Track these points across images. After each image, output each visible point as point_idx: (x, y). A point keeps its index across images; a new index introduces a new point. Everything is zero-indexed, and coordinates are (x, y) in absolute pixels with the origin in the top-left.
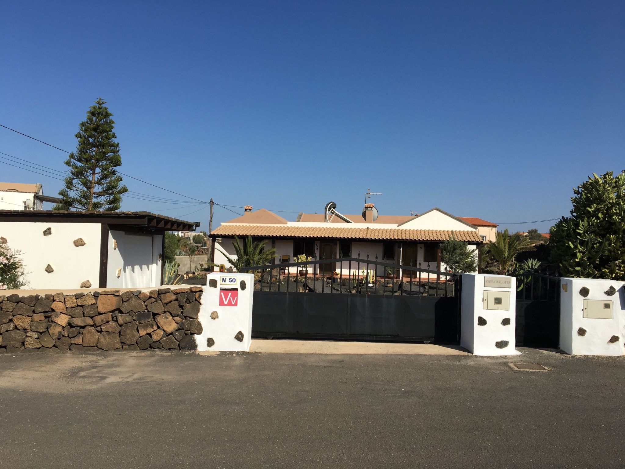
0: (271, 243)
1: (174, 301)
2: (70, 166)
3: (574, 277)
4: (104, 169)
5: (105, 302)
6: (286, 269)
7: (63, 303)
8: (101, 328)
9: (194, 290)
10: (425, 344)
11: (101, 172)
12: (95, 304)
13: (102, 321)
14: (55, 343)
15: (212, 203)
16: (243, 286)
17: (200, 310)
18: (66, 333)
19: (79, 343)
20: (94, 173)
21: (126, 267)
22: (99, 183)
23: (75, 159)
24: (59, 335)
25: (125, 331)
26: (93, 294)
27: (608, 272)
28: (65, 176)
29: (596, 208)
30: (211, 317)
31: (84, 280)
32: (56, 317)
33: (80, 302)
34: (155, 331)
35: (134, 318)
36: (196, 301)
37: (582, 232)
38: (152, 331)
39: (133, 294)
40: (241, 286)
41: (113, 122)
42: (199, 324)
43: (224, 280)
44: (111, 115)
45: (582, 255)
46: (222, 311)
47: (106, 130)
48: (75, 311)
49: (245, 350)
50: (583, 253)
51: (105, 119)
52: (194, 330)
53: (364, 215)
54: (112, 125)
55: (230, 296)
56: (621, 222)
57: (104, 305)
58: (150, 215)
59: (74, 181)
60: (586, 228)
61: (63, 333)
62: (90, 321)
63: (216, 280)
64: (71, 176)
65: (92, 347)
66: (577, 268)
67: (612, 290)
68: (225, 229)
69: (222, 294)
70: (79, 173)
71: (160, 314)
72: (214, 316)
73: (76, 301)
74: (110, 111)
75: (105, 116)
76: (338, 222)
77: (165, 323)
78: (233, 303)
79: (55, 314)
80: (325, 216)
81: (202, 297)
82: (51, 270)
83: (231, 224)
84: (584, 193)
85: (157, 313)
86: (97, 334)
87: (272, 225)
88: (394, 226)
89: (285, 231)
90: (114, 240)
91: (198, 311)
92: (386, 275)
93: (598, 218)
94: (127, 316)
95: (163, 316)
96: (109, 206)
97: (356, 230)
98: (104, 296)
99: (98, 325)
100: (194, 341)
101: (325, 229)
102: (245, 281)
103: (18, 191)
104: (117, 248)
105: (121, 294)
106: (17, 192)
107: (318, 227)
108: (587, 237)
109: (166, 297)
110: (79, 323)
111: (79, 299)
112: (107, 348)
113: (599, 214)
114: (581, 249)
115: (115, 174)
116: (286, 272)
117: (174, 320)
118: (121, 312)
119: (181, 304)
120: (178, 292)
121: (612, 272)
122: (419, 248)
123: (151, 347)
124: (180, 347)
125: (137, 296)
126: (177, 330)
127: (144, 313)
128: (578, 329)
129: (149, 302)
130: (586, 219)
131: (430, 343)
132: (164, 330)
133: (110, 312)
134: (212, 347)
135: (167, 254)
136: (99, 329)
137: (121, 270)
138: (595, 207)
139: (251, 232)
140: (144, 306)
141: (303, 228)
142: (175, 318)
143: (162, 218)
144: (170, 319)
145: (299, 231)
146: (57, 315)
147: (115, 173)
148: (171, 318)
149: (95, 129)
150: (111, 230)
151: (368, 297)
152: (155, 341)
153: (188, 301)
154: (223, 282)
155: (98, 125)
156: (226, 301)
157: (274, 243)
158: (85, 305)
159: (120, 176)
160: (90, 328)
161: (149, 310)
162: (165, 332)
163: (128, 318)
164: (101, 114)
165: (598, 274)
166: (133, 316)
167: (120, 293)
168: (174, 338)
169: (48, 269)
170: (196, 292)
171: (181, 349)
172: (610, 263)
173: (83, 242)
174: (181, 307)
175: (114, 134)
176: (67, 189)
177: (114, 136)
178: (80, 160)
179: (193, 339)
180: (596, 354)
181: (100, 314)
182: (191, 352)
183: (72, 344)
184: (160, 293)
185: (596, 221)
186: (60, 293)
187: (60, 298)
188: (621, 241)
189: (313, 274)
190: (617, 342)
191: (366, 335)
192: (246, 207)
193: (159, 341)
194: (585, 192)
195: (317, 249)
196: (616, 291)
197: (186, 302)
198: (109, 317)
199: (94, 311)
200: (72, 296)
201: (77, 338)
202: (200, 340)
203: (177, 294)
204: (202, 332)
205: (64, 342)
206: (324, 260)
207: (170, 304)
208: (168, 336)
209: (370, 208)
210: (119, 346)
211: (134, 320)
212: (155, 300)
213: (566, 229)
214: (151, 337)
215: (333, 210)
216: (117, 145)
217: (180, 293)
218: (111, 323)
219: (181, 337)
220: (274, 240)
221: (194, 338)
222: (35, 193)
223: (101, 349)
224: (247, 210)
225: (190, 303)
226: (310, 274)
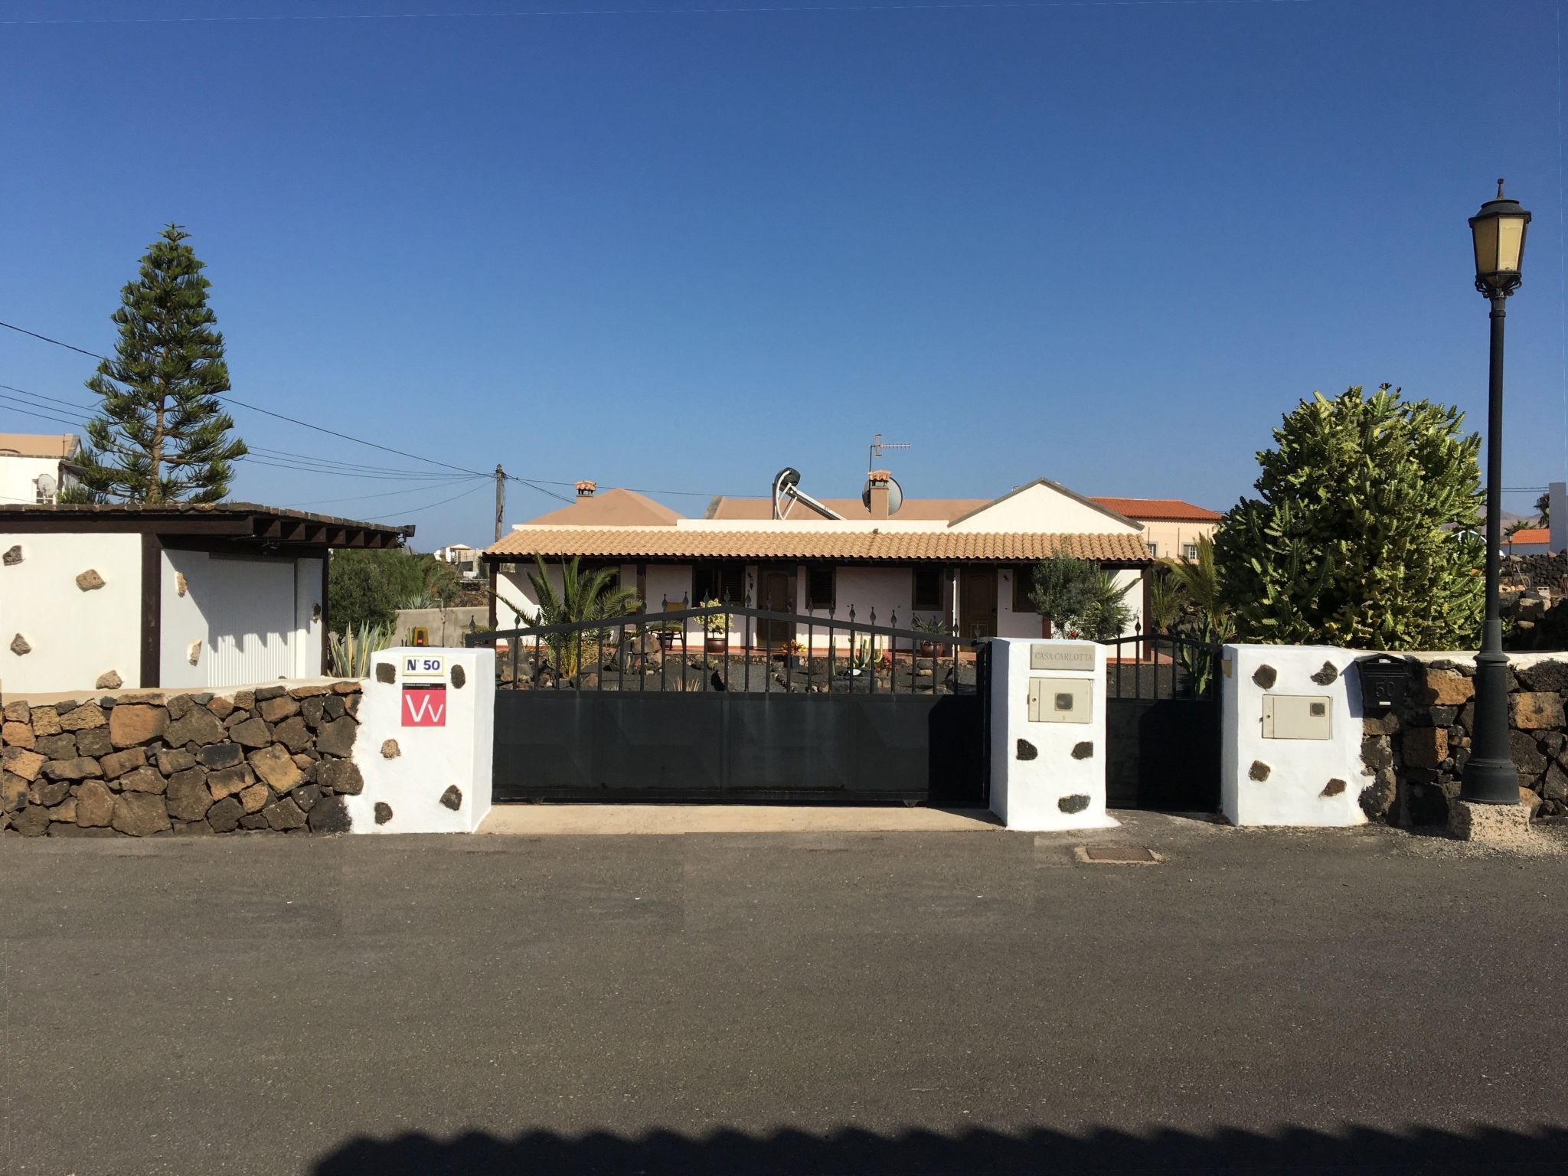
0: (636, 573)
1: (295, 715)
2: (100, 392)
3: (1262, 643)
4: (184, 398)
5: (128, 722)
6: (675, 636)
7: (26, 724)
8: (120, 784)
9: (340, 690)
10: (906, 807)
11: (177, 406)
12: (105, 726)
13: (122, 766)
14: (13, 820)
15: (501, 475)
16: (458, 677)
17: (357, 738)
18: (37, 796)
19: (69, 820)
20: (160, 409)
21: (220, 639)
22: (175, 432)
23: (112, 375)
24: (20, 802)
25: (178, 790)
26: (99, 704)
27: (1338, 629)
28: (92, 415)
29: (1310, 476)
30: (382, 752)
31: (105, 671)
32: (10, 758)
33: (67, 722)
34: (248, 787)
35: (199, 758)
36: (347, 717)
37: (1279, 534)
38: (243, 789)
39: (194, 701)
40: (453, 678)
41: (206, 284)
42: (355, 770)
43: (412, 665)
44: (200, 265)
45: (1279, 589)
46: (406, 737)
47: (188, 303)
48: (55, 743)
49: (466, 830)
50: (1282, 584)
51: (187, 276)
52: (342, 783)
53: (867, 499)
54: (204, 290)
55: (428, 704)
56: (1363, 509)
57: (127, 730)
58: (261, 512)
59: (112, 429)
60: (1288, 525)
61: (29, 797)
62: (93, 768)
63: (391, 665)
64: (104, 417)
65: (101, 827)
66: (1266, 621)
67: (1329, 672)
68: (521, 541)
69: (408, 697)
70: (123, 410)
71: (260, 749)
72: (390, 751)
73: (58, 719)
74: (197, 256)
75: (186, 267)
76: (807, 518)
77: (273, 769)
78: (435, 720)
79: (8, 751)
80: (775, 504)
81: (360, 706)
82: (24, 648)
83: (538, 528)
84: (1287, 440)
85: (252, 744)
86: (110, 798)
87: (639, 529)
88: (939, 527)
89: (670, 542)
90: (176, 574)
91: (351, 738)
92: (918, 647)
93: (1317, 499)
94: (181, 753)
95: (267, 753)
96: (201, 491)
97: (846, 538)
98: (127, 708)
99: (112, 776)
100: (343, 810)
101: (768, 536)
102: (462, 665)
103: (20, 455)
104: (187, 593)
105: (165, 702)
106: (18, 456)
107: (752, 531)
108: (1289, 546)
109: (273, 707)
110: (67, 772)
111: (66, 715)
112: (135, 829)
113: (1320, 490)
114: (1275, 574)
115: (216, 412)
116: (677, 643)
117: (295, 762)
118: (167, 745)
119: (311, 724)
120: (302, 696)
121: (1346, 628)
122: (1001, 580)
123: (240, 826)
124: (311, 827)
125: (205, 705)
126: (301, 786)
127: (221, 746)
128: (1250, 765)
129: (234, 721)
130: (1287, 504)
131: (919, 805)
132: (271, 786)
133: (141, 744)
134: (387, 823)
135: (376, 603)
136: (115, 784)
137: (200, 645)
138: (1307, 475)
139: (585, 546)
140: (220, 729)
141: (714, 535)
142: (297, 757)
143: (298, 518)
144: (283, 760)
145: (705, 543)
146: (14, 753)
147: (215, 407)
148: (287, 756)
149: (161, 301)
150: (167, 550)
151: (769, 700)
152: (249, 811)
153: (328, 716)
154: (408, 669)
155: (168, 290)
156: (417, 714)
157: (641, 572)
158: (79, 729)
159: (228, 418)
160: (92, 784)
161: (235, 740)
162: (273, 790)
163: (184, 759)
164: (175, 263)
165: (1317, 635)
166: (195, 754)
167: (162, 700)
168: (296, 803)
169: (17, 646)
170: (346, 695)
171: (312, 828)
172: (1342, 608)
173: (99, 578)
174: (312, 730)
175: (210, 312)
176: (95, 449)
177: (209, 318)
178: (125, 378)
179: (340, 805)
180: (1292, 822)
181: (117, 749)
182: (335, 836)
183: (51, 822)
184: (259, 697)
185: (1312, 507)
186: (19, 702)
187: (18, 714)
188: (1366, 555)
189: (742, 648)
190: (1340, 794)
191: (766, 788)
192: (580, 484)
193: (260, 811)
194: (1290, 437)
195: (751, 586)
196: (1339, 673)
197: (322, 718)
198: (137, 756)
199: (103, 744)
200: (48, 709)
201: (64, 807)
202: (359, 810)
203: (300, 700)
204: (361, 789)
205: (32, 816)
206: (769, 610)
207: (283, 724)
208: (280, 798)
209: (880, 481)
210: (165, 824)
211: (198, 763)
212: (248, 715)
213: (1245, 527)
214: (241, 802)
215: (792, 487)
216: (219, 340)
217: (307, 698)
218: (142, 771)
219: (311, 801)
220: (643, 565)
221: (343, 804)
222: (62, 457)
223: (122, 832)
224: (583, 491)
225: (333, 720)
226: (735, 647)
